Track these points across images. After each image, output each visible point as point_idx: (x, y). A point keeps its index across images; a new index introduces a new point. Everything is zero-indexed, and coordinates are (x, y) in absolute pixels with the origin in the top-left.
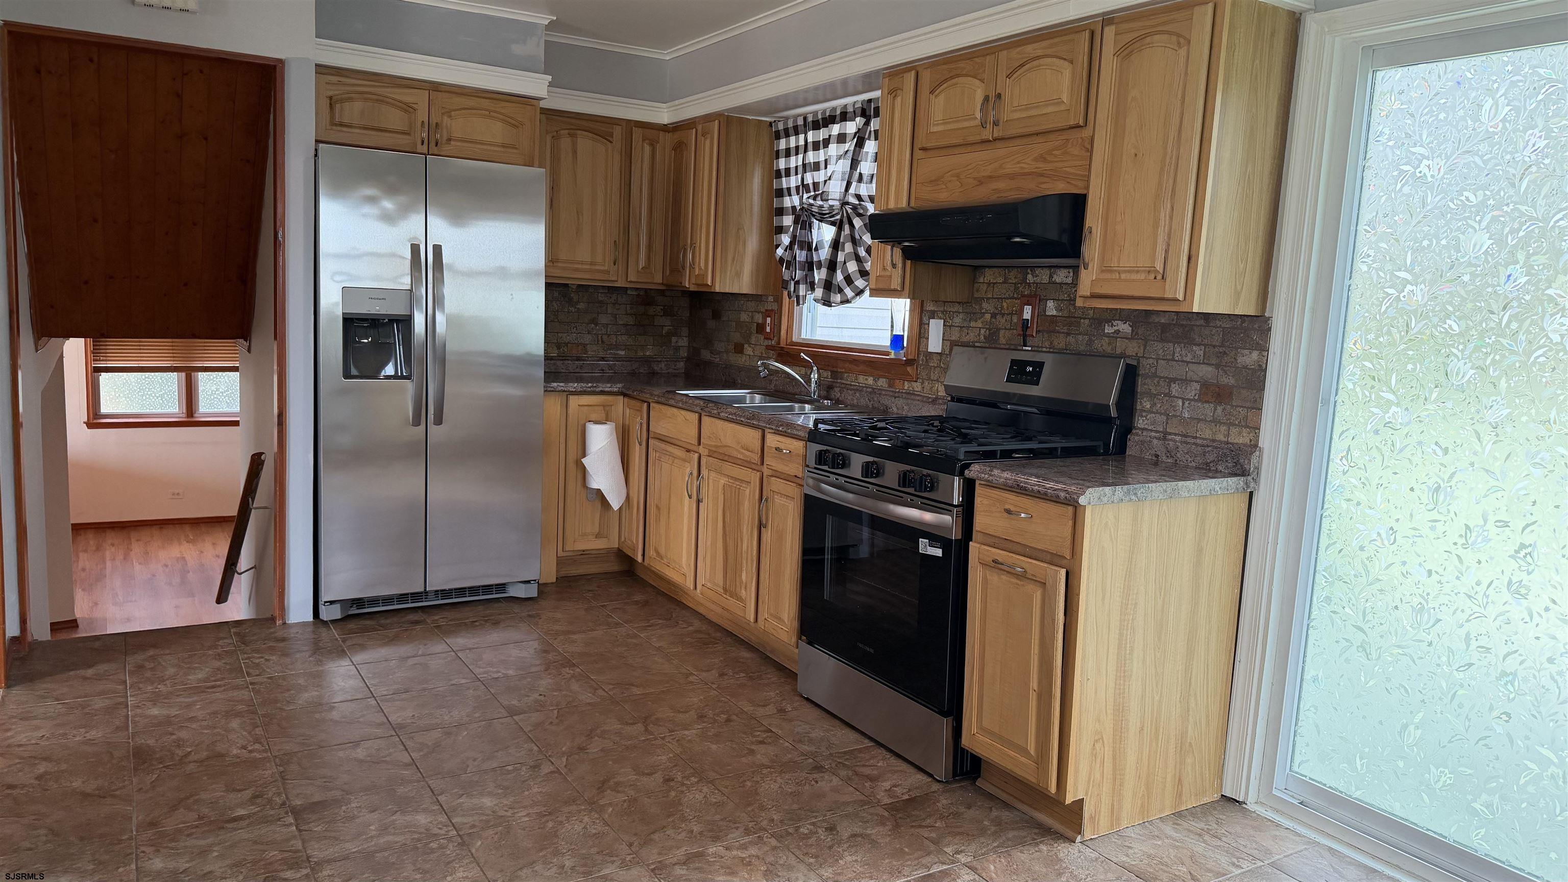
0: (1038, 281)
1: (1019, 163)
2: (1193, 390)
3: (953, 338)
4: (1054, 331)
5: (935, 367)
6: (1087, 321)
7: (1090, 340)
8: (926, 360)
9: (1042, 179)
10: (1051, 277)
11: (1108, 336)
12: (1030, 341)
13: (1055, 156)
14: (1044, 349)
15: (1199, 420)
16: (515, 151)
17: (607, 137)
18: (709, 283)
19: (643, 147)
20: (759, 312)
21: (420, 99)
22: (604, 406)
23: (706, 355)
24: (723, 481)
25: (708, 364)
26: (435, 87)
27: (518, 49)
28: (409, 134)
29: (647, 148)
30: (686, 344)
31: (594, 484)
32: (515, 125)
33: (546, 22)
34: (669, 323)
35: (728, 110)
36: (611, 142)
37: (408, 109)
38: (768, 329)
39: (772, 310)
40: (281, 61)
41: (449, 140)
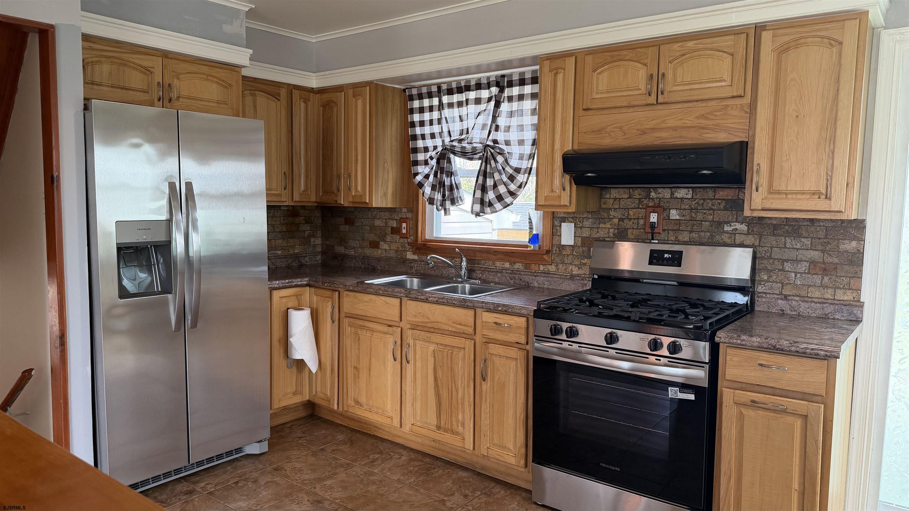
0: (661, 196)
1: (681, 119)
2: (803, 267)
3: (584, 235)
4: (678, 230)
5: (568, 255)
6: (708, 223)
7: (712, 235)
8: (560, 250)
9: (704, 131)
10: (672, 194)
11: (727, 232)
12: (656, 236)
13: (716, 116)
14: (671, 242)
15: (809, 286)
16: (225, 106)
17: (276, 96)
18: (368, 201)
19: (300, 103)
20: (392, 220)
21: (156, 63)
22: (296, 296)
23: (340, 249)
24: (432, 347)
25: (344, 257)
26: (165, 55)
27: (227, 28)
28: (148, 92)
29: (303, 104)
30: (320, 242)
31: (297, 356)
32: (228, 86)
33: (247, 9)
34: (309, 228)
35: (377, 80)
36: (279, 100)
37: (148, 71)
38: (404, 231)
39: (407, 218)
40: (52, 26)
41: (178, 97)
